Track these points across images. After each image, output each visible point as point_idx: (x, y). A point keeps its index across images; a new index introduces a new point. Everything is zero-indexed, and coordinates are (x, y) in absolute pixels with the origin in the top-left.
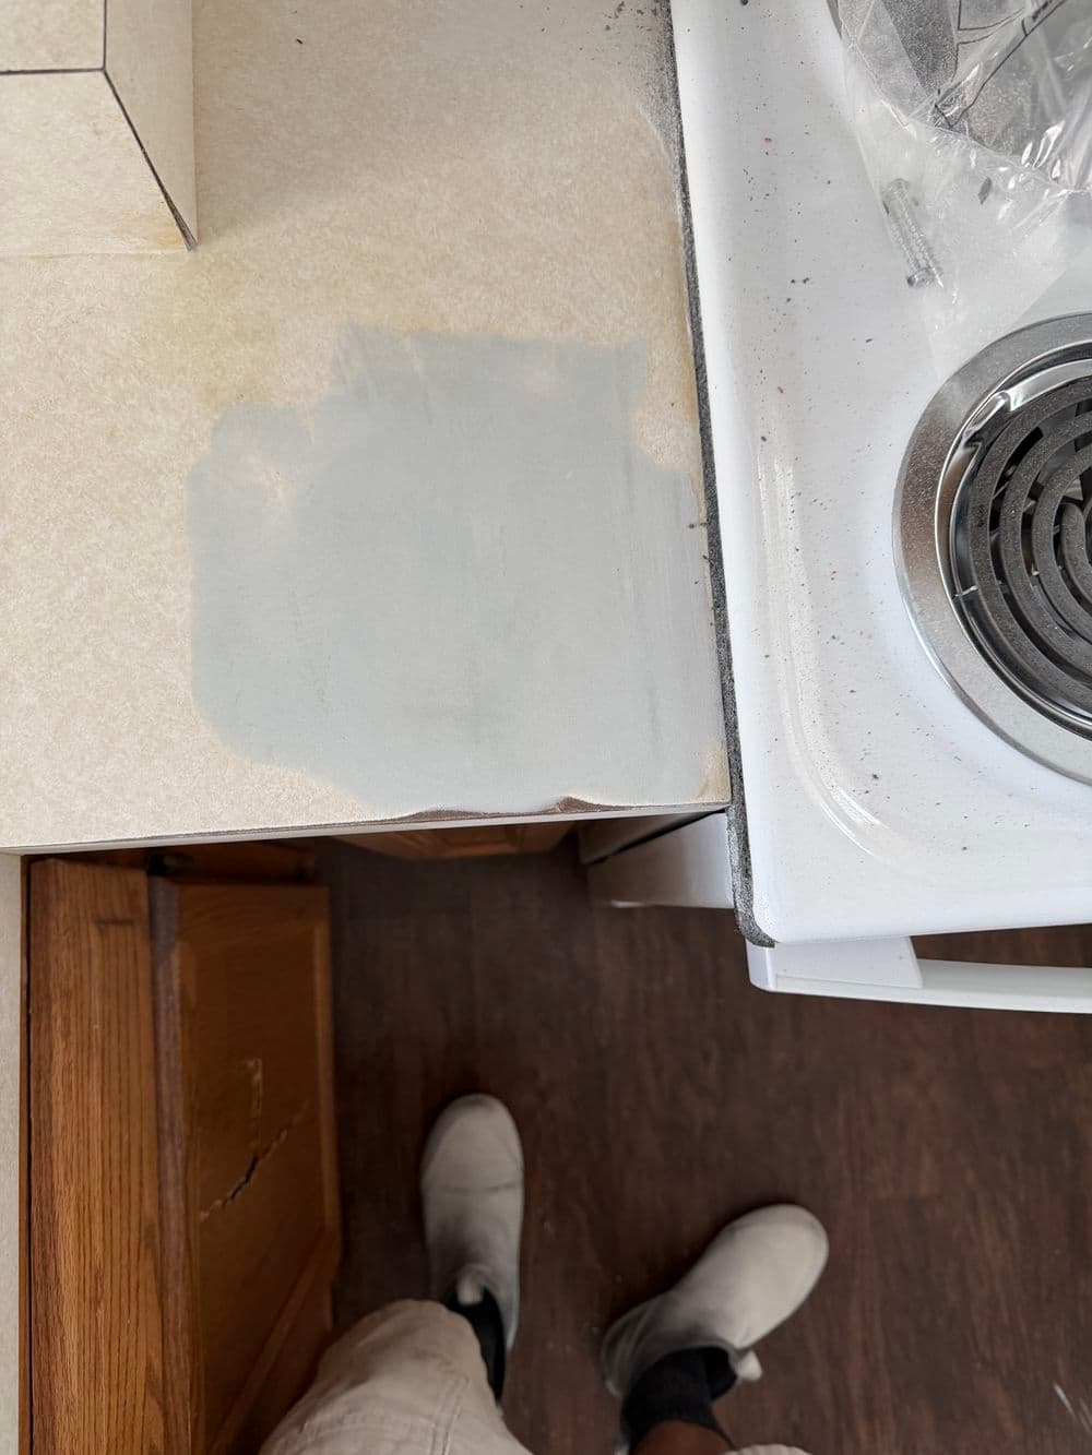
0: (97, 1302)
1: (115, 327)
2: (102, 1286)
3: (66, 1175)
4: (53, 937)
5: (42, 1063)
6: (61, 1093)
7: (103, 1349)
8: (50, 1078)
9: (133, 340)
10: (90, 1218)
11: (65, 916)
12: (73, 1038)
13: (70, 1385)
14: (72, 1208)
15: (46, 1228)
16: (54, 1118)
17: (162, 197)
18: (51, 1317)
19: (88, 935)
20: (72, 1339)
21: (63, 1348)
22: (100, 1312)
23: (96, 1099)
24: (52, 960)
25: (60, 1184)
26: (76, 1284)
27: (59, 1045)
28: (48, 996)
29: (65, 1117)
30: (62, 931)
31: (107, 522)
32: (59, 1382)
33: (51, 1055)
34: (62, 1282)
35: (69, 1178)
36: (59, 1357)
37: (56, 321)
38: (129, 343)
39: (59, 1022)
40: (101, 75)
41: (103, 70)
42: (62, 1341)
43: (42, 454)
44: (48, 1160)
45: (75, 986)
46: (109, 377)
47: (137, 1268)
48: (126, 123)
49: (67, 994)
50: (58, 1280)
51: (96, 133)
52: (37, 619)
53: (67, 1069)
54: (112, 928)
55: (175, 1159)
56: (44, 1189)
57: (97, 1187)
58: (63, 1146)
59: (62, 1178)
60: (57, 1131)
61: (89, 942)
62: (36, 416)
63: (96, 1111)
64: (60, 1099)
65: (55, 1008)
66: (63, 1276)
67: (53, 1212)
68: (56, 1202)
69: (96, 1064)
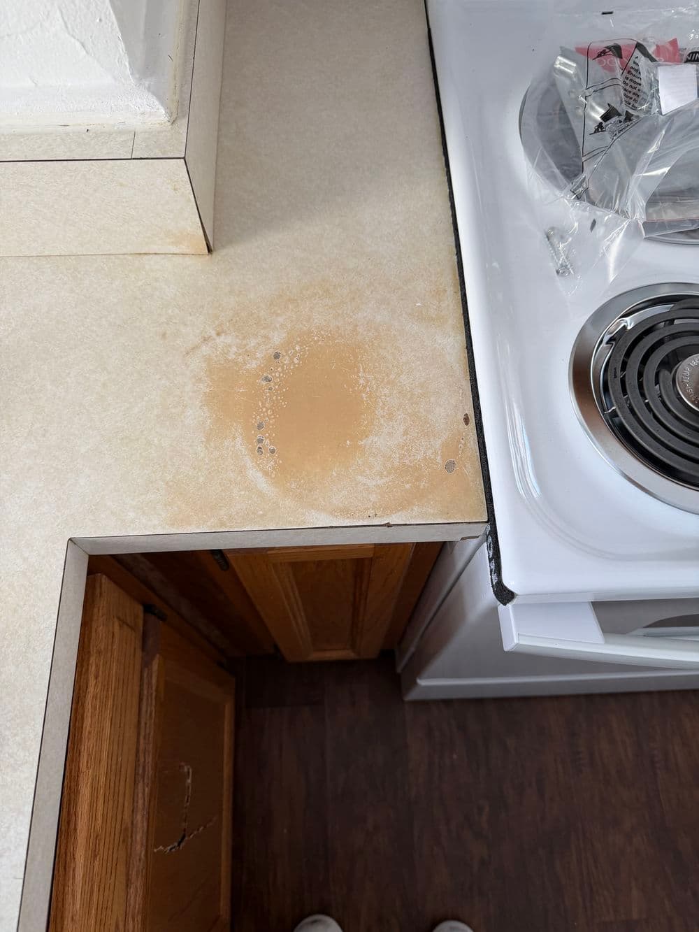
0: (96, 856)
1: (169, 287)
2: (99, 845)
3: (87, 762)
4: (95, 618)
5: (81, 692)
6: (90, 711)
7: (96, 889)
8: (85, 702)
9: (178, 293)
10: (97, 797)
11: (103, 607)
12: (100, 679)
13: (75, 903)
14: (89, 784)
15: (72, 795)
16: (84, 726)
17: (200, 224)
18: (68, 854)
19: (113, 624)
20: (80, 872)
21: (74, 876)
22: (97, 863)
23: (108, 724)
24: (93, 630)
25: (83, 768)
26: (86, 834)
27: (92, 682)
28: (89, 652)
29: (91, 727)
30: (100, 614)
31: (158, 377)
32: (69, 898)
33: (87, 687)
34: (78, 831)
35: (89, 765)
36: (71, 881)
37: (140, 283)
38: (176, 294)
39: (94, 668)
40: (182, 160)
41: (184, 158)
42: (74, 870)
43: (126, 344)
44: (78, 752)
45: (104, 649)
46: (164, 309)
47: (118, 850)
48: (190, 185)
49: (99, 652)
50: (75, 829)
51: (175, 190)
52: (116, 422)
53: (95, 697)
54: (125, 626)
55: (144, 794)
56: (73, 771)
57: (102, 780)
58: (88, 745)
59: (85, 764)
60: (85, 734)
61: (113, 627)
62: (125, 326)
63: (107, 730)
64: (89, 714)
65: (92, 660)
66: (79, 827)
67: (77, 785)
68: (80, 779)
69: (110, 703)
